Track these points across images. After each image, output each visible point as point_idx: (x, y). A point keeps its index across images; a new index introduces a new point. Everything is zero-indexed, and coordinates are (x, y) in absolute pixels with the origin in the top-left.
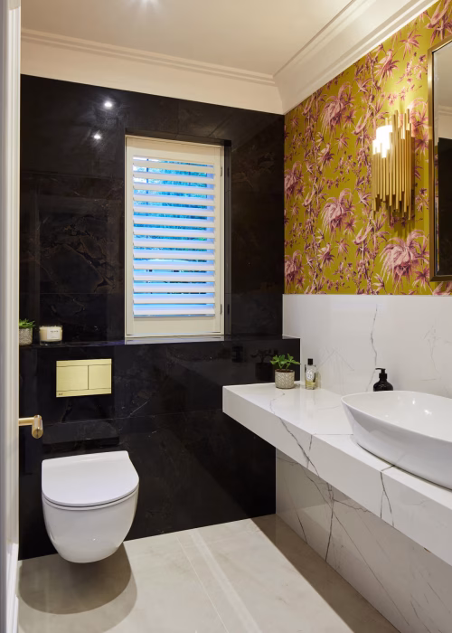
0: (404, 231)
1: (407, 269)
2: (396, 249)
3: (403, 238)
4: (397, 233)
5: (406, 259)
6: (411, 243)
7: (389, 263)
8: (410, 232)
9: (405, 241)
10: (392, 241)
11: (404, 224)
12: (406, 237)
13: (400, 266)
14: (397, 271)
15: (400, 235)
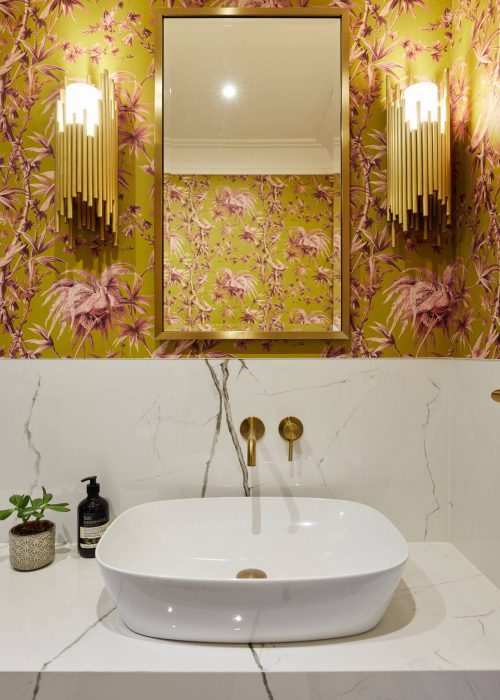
0: (96, 261)
1: (103, 320)
2: (78, 287)
3: (94, 272)
4: (81, 263)
5: (101, 304)
6: (111, 281)
7: (64, 309)
8: (109, 264)
9: (100, 277)
10: (71, 275)
11: (96, 251)
12: (100, 271)
13: (87, 315)
14: (82, 321)
15: (88, 266)
